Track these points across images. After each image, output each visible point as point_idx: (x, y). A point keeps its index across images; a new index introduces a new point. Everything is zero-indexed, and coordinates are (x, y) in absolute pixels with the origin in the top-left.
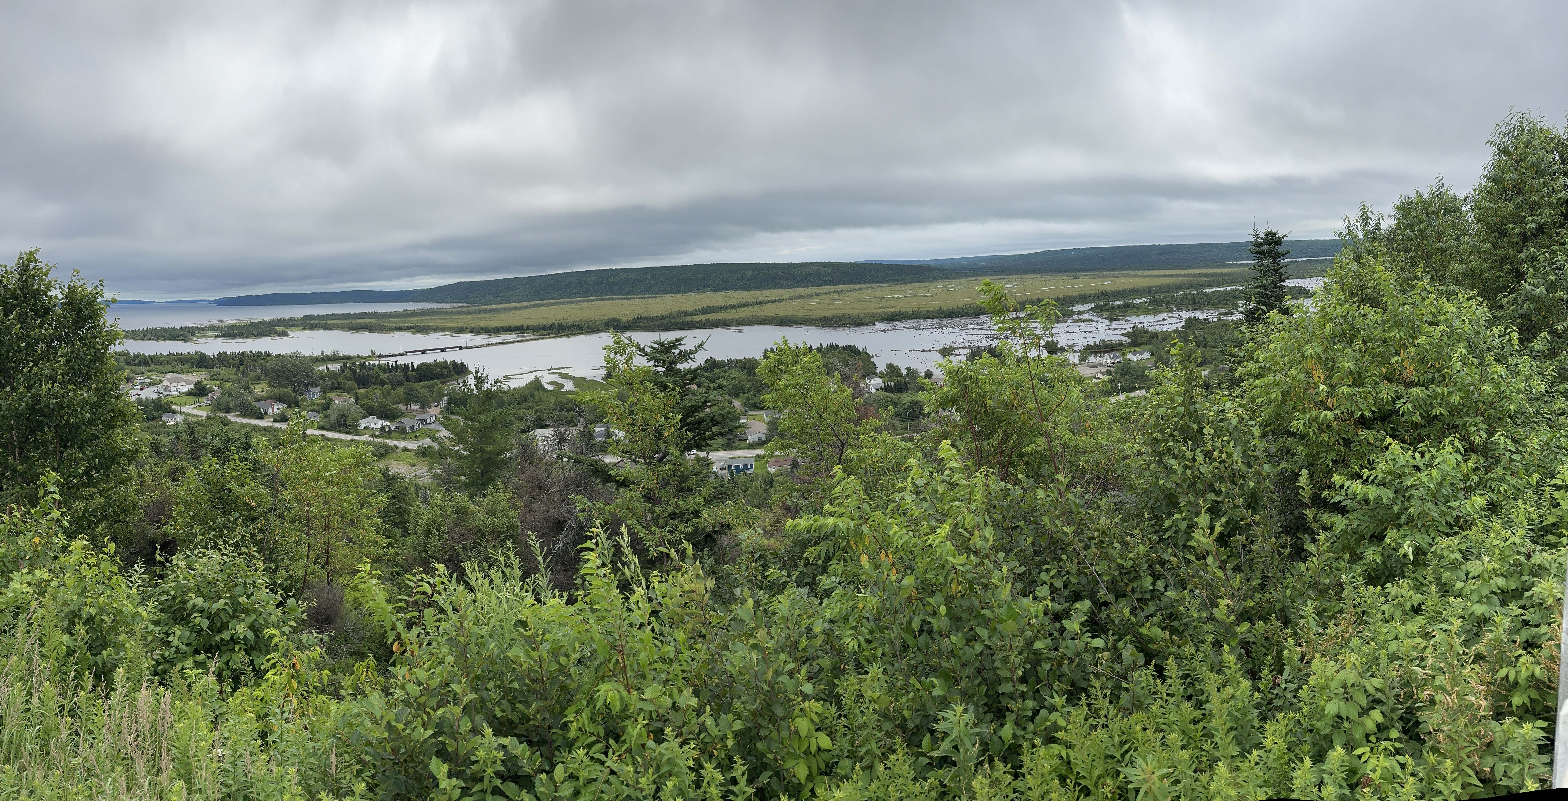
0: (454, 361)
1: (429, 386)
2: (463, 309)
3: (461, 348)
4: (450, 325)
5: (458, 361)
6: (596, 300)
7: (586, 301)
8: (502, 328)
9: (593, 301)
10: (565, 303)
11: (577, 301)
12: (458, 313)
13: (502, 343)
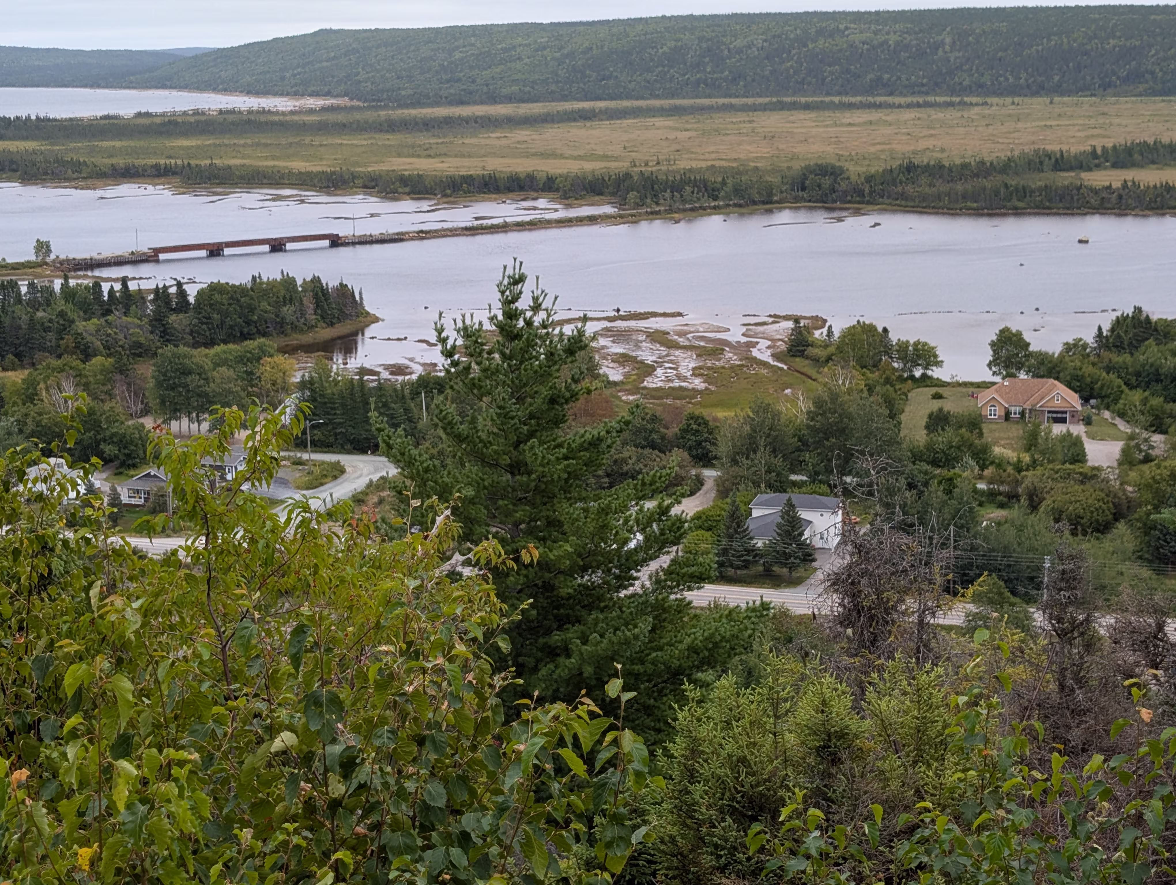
0: (316, 280)
1: (241, 360)
2: (341, 117)
3: (336, 242)
4: (299, 165)
5: (331, 282)
6: (764, 108)
7: (731, 108)
8: (468, 180)
9: (754, 108)
10: (662, 112)
11: (702, 109)
12: (322, 128)
13: (471, 231)
